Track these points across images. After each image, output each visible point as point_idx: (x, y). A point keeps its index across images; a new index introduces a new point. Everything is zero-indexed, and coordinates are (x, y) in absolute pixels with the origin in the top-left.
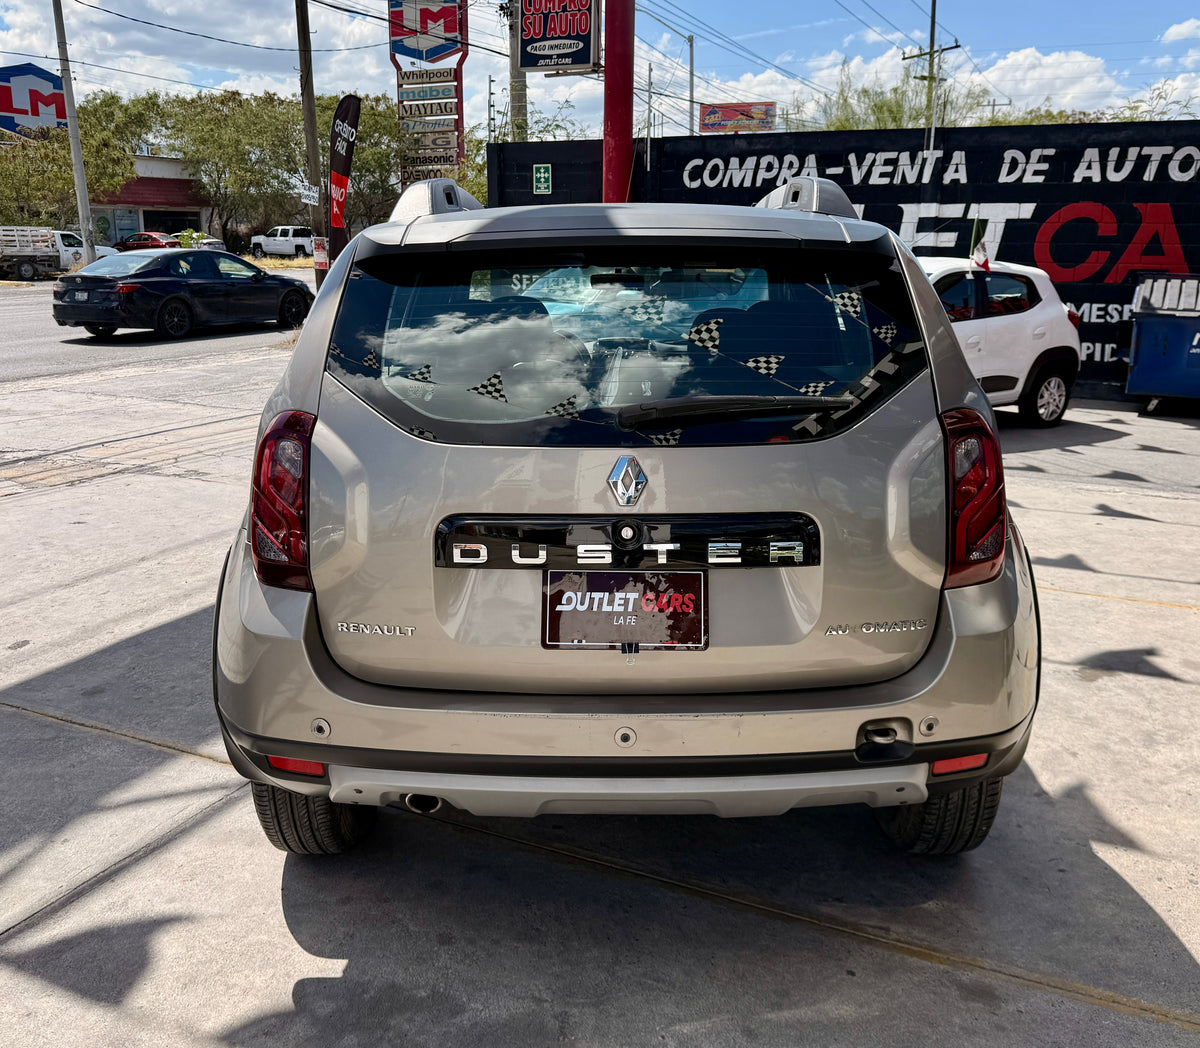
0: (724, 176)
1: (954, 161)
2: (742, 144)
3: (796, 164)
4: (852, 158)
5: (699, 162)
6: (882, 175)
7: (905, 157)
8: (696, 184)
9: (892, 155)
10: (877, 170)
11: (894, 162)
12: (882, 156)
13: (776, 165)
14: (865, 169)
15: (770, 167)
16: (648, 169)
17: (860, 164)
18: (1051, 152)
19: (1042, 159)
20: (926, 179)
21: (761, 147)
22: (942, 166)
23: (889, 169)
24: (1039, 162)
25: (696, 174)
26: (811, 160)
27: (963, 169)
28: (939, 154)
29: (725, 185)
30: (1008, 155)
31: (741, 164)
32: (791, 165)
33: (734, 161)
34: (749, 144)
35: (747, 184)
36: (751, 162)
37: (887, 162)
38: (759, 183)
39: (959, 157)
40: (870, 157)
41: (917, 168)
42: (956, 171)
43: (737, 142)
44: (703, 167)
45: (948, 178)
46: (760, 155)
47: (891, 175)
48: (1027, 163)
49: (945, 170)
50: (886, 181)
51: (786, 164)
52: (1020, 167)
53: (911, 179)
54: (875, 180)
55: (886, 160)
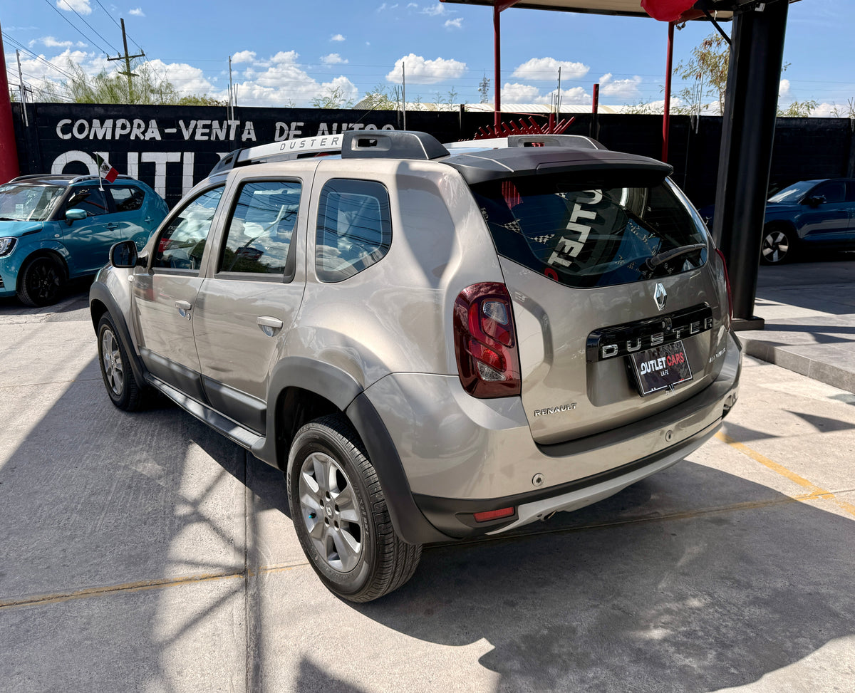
0: (90, 131)
1: (246, 128)
2: (101, 111)
3: (143, 125)
4: (181, 123)
5: (69, 121)
6: (203, 134)
7: (216, 124)
8: (68, 137)
9: (208, 122)
10: (199, 131)
11: (209, 127)
12: (201, 123)
13: (128, 125)
14: (191, 130)
15: (124, 127)
16: (27, 125)
17: (187, 126)
18: (301, 124)
19: (298, 128)
20: (232, 138)
21: (116, 113)
22: (240, 129)
23: (207, 131)
24: (296, 130)
25: (67, 129)
26: (153, 123)
27: (252, 132)
28: (238, 122)
29: (91, 137)
30: (278, 125)
31: (102, 124)
32: (139, 126)
33: (96, 122)
34: (106, 110)
35: (109, 137)
36: (109, 123)
37: (205, 126)
38: (117, 137)
39: (249, 125)
40: (193, 123)
41: (224, 130)
42: (249, 133)
43: (96, 109)
44: (72, 125)
45: (245, 137)
46: (115, 118)
47: (209, 135)
48: (289, 130)
49: (242, 132)
50: (206, 138)
51: (135, 125)
52: (286, 132)
53: (222, 137)
54: (198, 137)
55: (204, 125)
